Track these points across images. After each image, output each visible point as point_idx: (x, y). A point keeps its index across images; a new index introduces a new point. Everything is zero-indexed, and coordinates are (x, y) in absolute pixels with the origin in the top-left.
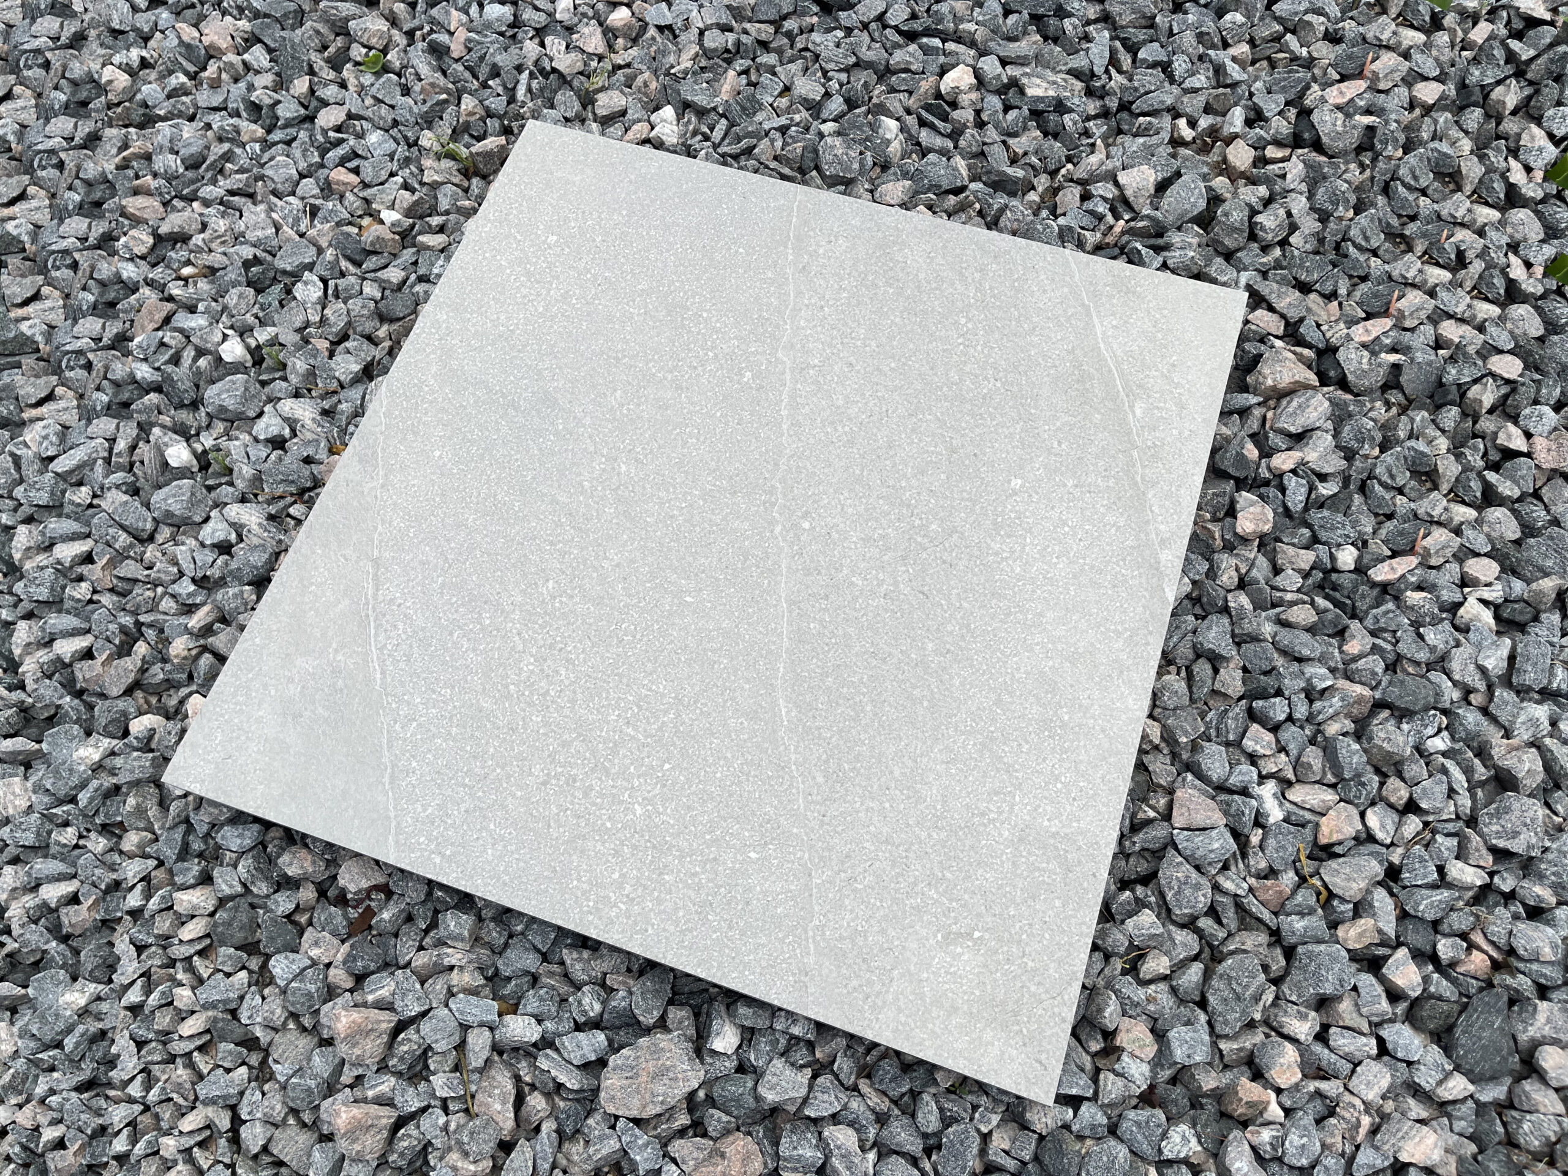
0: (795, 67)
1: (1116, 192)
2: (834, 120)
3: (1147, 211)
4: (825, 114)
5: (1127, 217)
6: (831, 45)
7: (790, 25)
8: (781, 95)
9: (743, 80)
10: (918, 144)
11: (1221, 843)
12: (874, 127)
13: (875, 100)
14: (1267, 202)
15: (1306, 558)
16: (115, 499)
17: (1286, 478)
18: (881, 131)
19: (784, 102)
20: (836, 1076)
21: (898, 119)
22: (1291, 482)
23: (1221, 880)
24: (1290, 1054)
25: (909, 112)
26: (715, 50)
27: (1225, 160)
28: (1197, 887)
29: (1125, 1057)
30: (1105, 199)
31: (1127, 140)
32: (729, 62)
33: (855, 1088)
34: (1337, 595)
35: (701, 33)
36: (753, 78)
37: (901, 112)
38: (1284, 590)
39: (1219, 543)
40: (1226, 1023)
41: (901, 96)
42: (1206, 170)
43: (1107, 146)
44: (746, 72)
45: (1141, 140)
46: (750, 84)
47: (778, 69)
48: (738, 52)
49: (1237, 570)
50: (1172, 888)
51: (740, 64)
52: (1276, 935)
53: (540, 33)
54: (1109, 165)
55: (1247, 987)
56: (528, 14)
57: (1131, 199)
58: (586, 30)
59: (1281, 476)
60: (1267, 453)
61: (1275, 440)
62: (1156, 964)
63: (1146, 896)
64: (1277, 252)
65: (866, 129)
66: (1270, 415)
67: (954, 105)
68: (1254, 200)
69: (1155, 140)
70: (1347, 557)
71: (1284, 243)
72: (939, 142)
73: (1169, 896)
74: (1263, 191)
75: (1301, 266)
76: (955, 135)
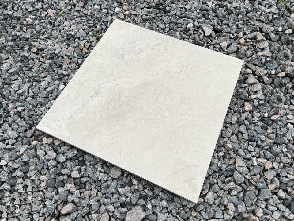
0: (159, 22)
1: (220, 47)
2: (167, 32)
3: (226, 50)
4: (165, 31)
5: (222, 51)
6: (166, 19)
7: (158, 15)
8: (157, 27)
9: (150, 24)
10: (183, 37)
11: (245, 169)
12: (175, 34)
13: (174, 29)
14: (248, 49)
15: (259, 115)
16: (29, 99)
17: (254, 100)
18: (176, 34)
19: (158, 29)
20: (172, 214)
21: (179, 32)
22: (255, 101)
23: (245, 176)
24: (261, 210)
25: (181, 31)
26: (145, 19)
27: (239, 42)
28: (241, 178)
29: (230, 211)
30: (218, 48)
31: (221, 37)
32: (147, 21)
33: (176, 217)
34: (265, 122)
35: (142, 16)
36: (152, 24)
37: (179, 31)
38: (255, 121)
39: (242, 112)
40: (248, 204)
41: (179, 28)
42: (236, 43)
43: (218, 38)
44: (150, 23)
45: (224, 37)
46: (151, 25)
47: (156, 23)
48: (149, 19)
49: (245, 116)
50: (236, 178)
51: (149, 21)
52: (256, 187)
53: (112, 15)
54: (218, 42)
55: (252, 197)
56: (110, 11)
57: (223, 48)
58: (121, 14)
59: (253, 99)
60: (250, 95)
61: (252, 93)
62: (234, 193)
63: (231, 179)
64: (250, 58)
65: (173, 34)
66: (250, 88)
67: (189, 30)
68: (245, 49)
69: (227, 37)
70: (266, 115)
71: (251, 57)
72: (187, 37)
73: (236, 179)
74: (247, 47)
75: (255, 61)
76: (190, 35)
